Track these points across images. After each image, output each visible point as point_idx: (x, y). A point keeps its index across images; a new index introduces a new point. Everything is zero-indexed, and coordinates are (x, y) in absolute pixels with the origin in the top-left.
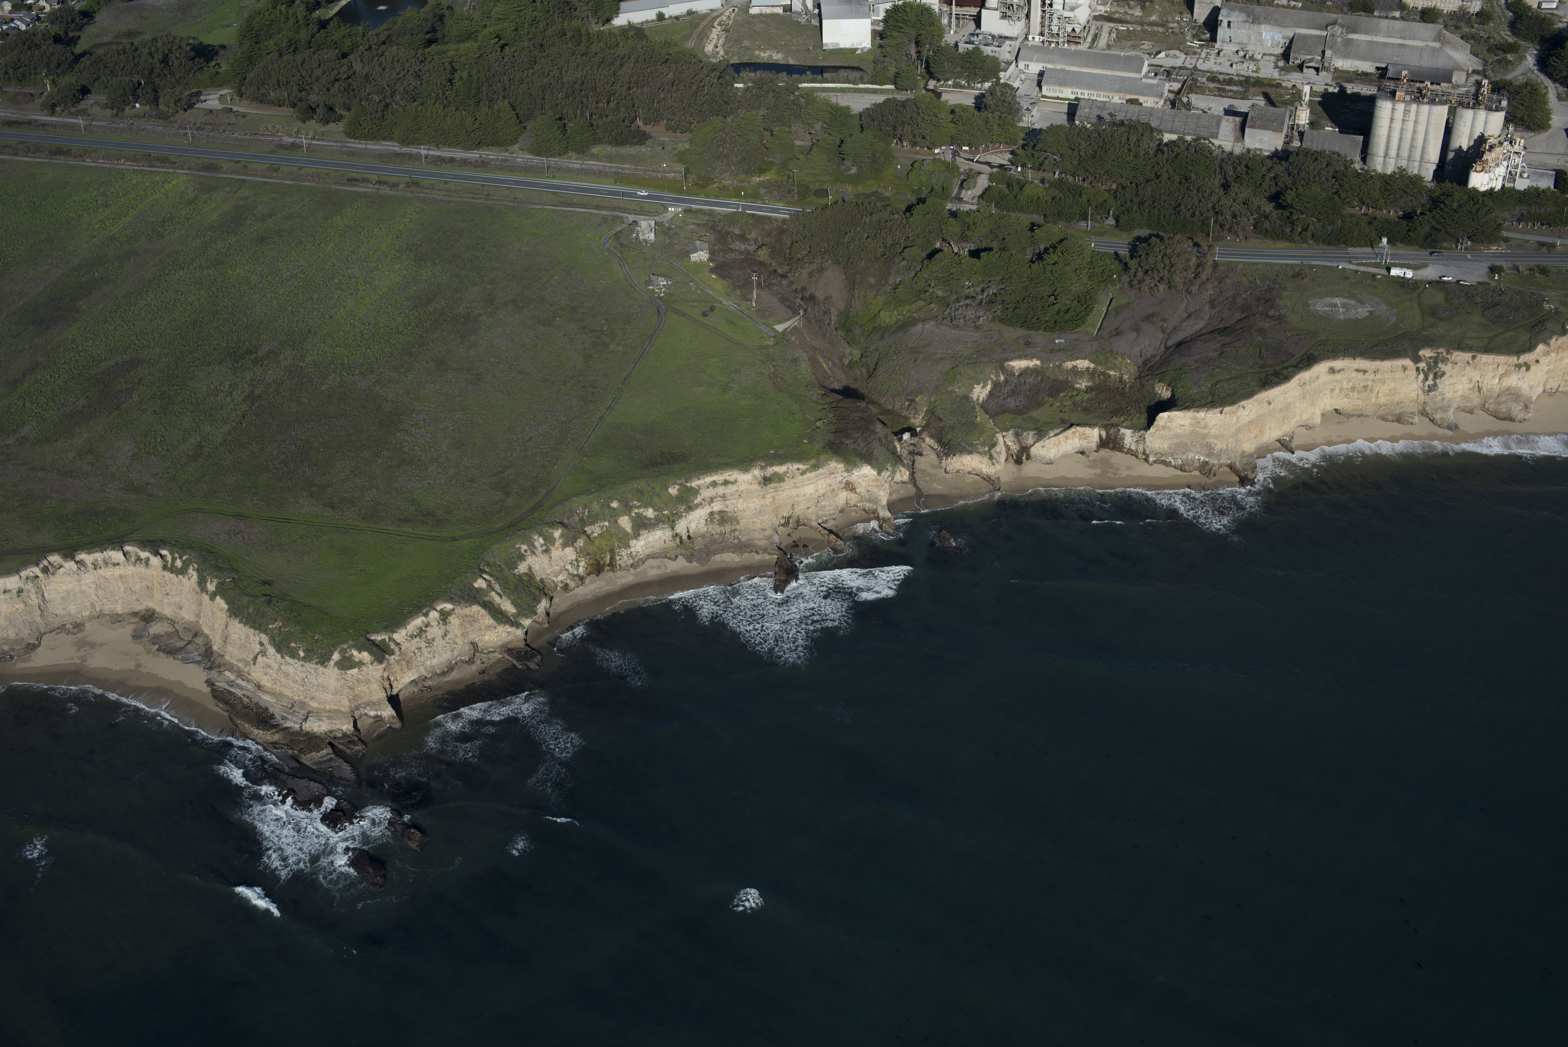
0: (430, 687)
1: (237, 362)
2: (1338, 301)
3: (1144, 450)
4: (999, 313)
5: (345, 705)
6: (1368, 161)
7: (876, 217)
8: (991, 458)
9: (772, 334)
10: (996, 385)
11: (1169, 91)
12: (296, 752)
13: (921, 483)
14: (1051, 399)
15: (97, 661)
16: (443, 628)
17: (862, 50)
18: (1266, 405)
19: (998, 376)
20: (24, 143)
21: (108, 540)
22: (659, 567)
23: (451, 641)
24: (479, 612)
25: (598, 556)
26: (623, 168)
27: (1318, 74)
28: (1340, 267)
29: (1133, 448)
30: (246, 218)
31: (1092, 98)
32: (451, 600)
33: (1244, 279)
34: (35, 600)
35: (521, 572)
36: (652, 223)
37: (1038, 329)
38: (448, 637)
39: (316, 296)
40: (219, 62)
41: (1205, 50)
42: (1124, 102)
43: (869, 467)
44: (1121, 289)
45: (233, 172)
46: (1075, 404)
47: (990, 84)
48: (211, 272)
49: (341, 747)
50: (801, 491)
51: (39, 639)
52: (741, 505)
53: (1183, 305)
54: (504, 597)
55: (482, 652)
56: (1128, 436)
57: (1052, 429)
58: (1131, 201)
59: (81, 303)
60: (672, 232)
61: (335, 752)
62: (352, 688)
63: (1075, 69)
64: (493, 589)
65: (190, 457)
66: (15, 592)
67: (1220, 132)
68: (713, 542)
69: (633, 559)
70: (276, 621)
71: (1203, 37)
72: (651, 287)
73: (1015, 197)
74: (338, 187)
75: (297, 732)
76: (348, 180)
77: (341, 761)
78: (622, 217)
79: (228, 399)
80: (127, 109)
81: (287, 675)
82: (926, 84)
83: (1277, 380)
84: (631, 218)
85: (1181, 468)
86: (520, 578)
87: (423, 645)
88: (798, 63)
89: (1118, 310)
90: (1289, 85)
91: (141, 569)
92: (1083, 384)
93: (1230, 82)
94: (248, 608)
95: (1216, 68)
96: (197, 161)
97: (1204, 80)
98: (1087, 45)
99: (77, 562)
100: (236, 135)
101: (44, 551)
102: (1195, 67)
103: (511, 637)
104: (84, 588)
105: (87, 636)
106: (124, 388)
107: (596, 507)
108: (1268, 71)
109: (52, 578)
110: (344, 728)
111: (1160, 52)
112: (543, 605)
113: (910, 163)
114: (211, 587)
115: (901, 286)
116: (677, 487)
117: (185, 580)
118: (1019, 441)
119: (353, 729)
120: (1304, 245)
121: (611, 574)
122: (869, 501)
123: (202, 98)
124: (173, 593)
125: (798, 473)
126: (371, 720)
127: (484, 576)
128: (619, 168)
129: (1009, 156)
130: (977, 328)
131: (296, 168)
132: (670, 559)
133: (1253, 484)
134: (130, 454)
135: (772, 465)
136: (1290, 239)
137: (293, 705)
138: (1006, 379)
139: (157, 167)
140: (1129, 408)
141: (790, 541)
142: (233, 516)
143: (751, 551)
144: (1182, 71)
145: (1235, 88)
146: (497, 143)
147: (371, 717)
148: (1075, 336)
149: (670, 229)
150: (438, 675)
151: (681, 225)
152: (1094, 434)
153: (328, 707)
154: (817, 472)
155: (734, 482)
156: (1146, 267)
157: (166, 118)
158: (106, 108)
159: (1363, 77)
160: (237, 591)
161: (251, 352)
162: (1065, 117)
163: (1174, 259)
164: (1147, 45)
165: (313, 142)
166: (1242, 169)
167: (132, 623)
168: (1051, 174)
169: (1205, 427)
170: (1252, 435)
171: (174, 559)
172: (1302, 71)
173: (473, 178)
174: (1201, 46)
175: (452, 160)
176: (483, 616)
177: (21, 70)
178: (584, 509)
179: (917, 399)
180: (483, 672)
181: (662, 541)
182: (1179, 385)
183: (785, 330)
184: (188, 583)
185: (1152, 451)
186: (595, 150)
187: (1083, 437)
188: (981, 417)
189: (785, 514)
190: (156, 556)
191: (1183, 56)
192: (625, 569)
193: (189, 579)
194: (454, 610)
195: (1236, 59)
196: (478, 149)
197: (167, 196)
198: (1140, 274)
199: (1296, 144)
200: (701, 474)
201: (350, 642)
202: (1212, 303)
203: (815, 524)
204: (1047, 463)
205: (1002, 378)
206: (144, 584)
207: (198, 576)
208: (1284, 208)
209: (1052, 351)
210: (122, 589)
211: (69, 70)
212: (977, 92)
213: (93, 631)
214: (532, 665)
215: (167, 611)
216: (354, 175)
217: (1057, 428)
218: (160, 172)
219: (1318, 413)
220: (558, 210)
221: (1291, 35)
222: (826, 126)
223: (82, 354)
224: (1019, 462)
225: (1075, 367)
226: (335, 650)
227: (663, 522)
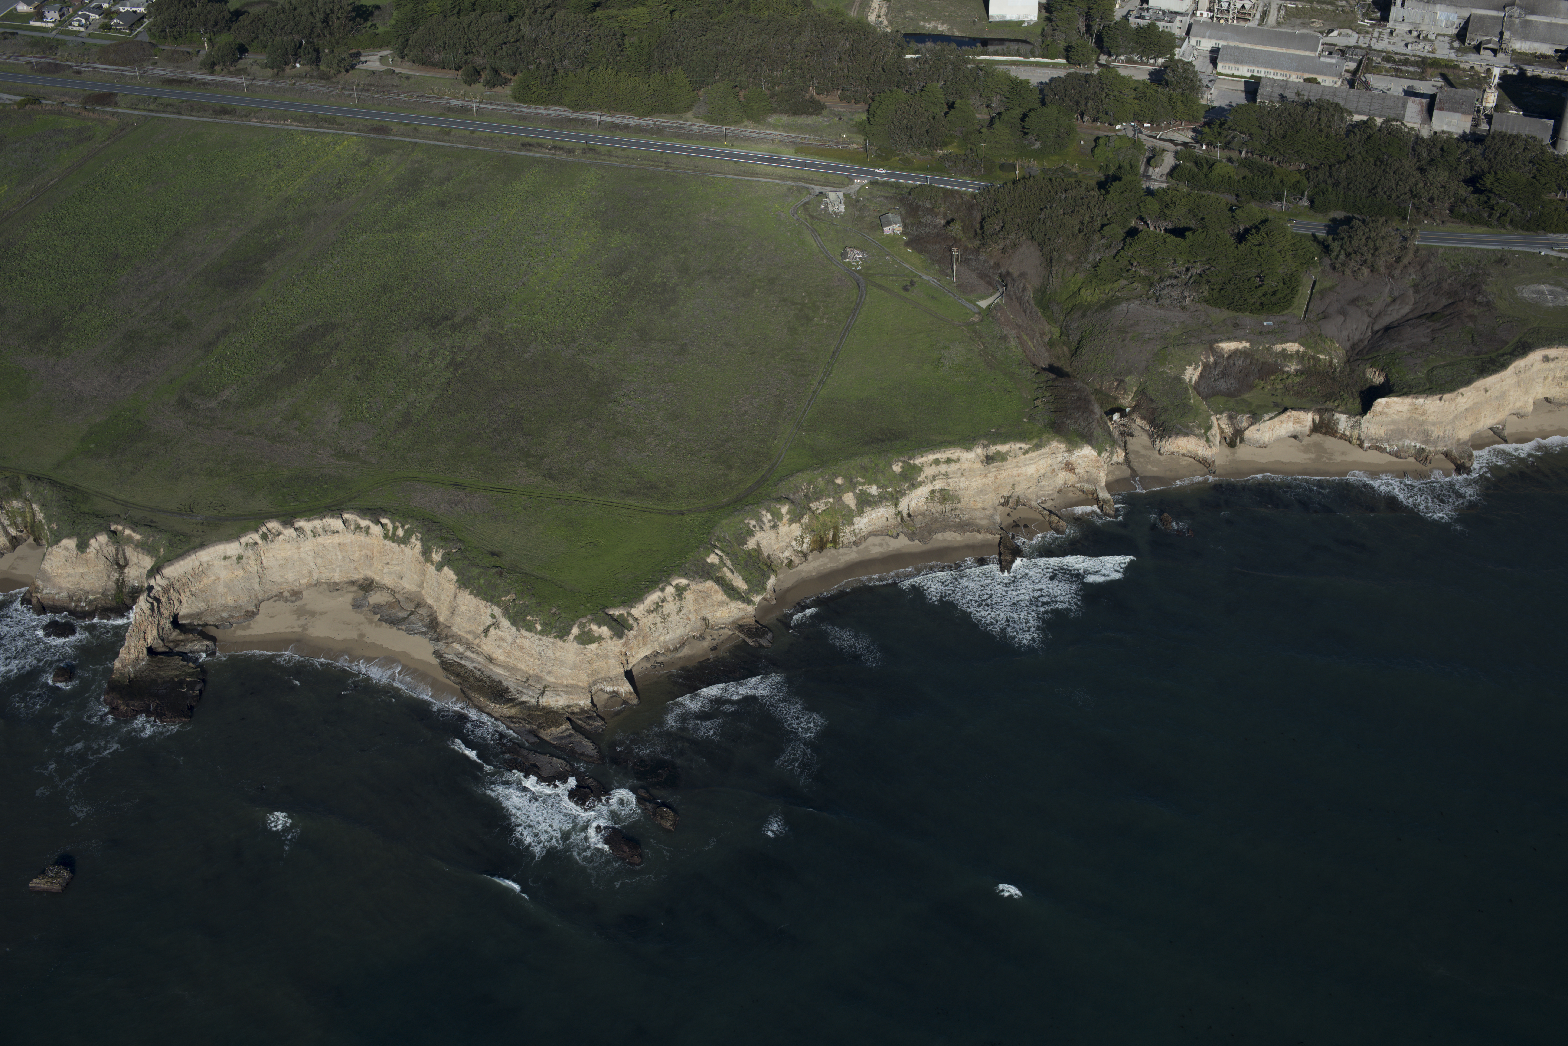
0: (662, 663)
1: (435, 328)
2: (1544, 288)
3: (1359, 436)
4: (1206, 293)
5: (584, 679)
6: (1558, 146)
7: (1071, 194)
8: (1208, 440)
9: (976, 310)
10: (1206, 366)
11: (1347, 71)
12: (535, 727)
13: (1135, 465)
14: (1262, 382)
15: (319, 630)
16: (678, 603)
17: (1029, 22)
18: (1483, 392)
19: (1207, 357)
20: (187, 101)
21: (326, 507)
22: (881, 545)
23: (684, 617)
24: (712, 587)
25: (822, 533)
26: (801, 138)
27: (1495, 56)
28: (1543, 253)
29: (1347, 433)
30: (423, 181)
31: (1269, 76)
32: (685, 575)
33: (1447, 264)
34: (253, 567)
35: (750, 548)
36: (841, 195)
37: (1245, 311)
38: (682, 612)
39: (505, 262)
40: (375, 22)
41: (1377, 30)
42: (1302, 81)
43: (1090, 448)
44: (1323, 271)
45: (403, 135)
46: (1286, 388)
47: (1163, 60)
48: (394, 236)
49: (580, 722)
50: (1023, 470)
51: (258, 606)
52: (963, 483)
53: (1387, 290)
54: (735, 573)
55: (712, 628)
56: (1343, 422)
57: (1267, 412)
58: (1325, 182)
59: (266, 265)
60: (860, 204)
61: (573, 728)
62: (591, 663)
63: (1248, 46)
64: (725, 565)
65: (399, 424)
66: (234, 558)
67: (1406, 113)
68: (934, 520)
69: (856, 536)
70: (509, 593)
71: (1374, 16)
72: (847, 260)
73: (1206, 175)
74: (513, 152)
75: (534, 706)
76: (523, 145)
77: (581, 737)
78: (807, 188)
79: (430, 366)
80: (288, 68)
81: (522, 648)
82: (1098, 59)
83: (1494, 368)
84: (817, 189)
85: (1397, 455)
86: (749, 553)
87: (659, 620)
88: (964, 35)
89: (1323, 293)
90: (1467, 66)
91: (361, 537)
92: (1292, 367)
93: (1406, 62)
94: (479, 579)
95: (1390, 48)
96: (366, 123)
97: (1379, 60)
98: (1257, 22)
99: (296, 529)
100: (402, 97)
101: (260, 518)
102: (1370, 46)
103: (742, 614)
104: (303, 555)
105: (305, 605)
106: (321, 352)
107: (821, 483)
108: (1444, 52)
109: (271, 545)
110: (582, 703)
111: (1332, 31)
112: (771, 582)
113: (1092, 138)
114: (437, 557)
115: (1102, 265)
116: (900, 464)
117: (407, 550)
118: (1233, 424)
119: (590, 704)
120: (1503, 231)
121: (833, 551)
122: (1088, 481)
123: (363, 59)
124: (394, 562)
125: (1020, 452)
126: (607, 696)
127: (716, 551)
128: (797, 138)
129: (1191, 134)
130: (1184, 308)
131: (468, 132)
132: (892, 536)
133: (1469, 471)
134: (337, 420)
135: (994, 444)
136: (1488, 224)
137: (528, 679)
138: (1215, 360)
139: (325, 128)
140: (1342, 393)
141: (1010, 520)
142: (451, 485)
143: (973, 530)
144: (1356, 50)
145: (1411, 69)
146: (671, 110)
147: (607, 692)
148: (1283, 319)
149: (858, 201)
150: (671, 651)
151: (869, 197)
152: (1308, 418)
153: (565, 682)
154: (1040, 452)
155: (958, 460)
156: (1350, 250)
157: (328, 79)
158: (266, 67)
159: (1541, 59)
160: (466, 562)
161: (446, 318)
162: (1243, 95)
163: (1379, 243)
164: (1318, 23)
165: (482, 106)
166: (1436, 152)
167: (350, 592)
168: (1237, 153)
169: (1423, 414)
170: (1468, 423)
171: (395, 528)
172: (1479, 53)
173: (651, 146)
174: (1372, 25)
175: (626, 127)
176: (716, 591)
177: (177, 28)
178: (809, 484)
179: (1127, 379)
180: (714, 649)
181: (885, 519)
182: (1393, 371)
183: (989, 306)
184: (411, 552)
185: (1367, 437)
186: (771, 119)
187: (1298, 421)
188: (1194, 399)
189: (1006, 494)
190: (377, 524)
191: (1356, 35)
192: (847, 546)
193: (412, 548)
194: (689, 585)
195: (1410, 39)
196: (651, 116)
197: (339, 157)
198: (1342, 256)
199: (1484, 127)
200: (925, 452)
201: (589, 617)
202: (1416, 287)
203: (1034, 504)
204: (1260, 447)
205: (1212, 360)
206: (363, 553)
207: (423, 546)
208: (1481, 192)
209: (1261, 333)
210: (340, 558)
211: (226, 29)
212: (1151, 68)
213: (312, 600)
214: (764, 643)
215: (387, 581)
216: (528, 140)
217: (1272, 412)
218: (329, 133)
219: (1531, 401)
220: (741, 180)
221: (1467, 15)
222: (1005, 99)
223: (274, 317)
224: (1232, 444)
225: (1284, 350)
226: (574, 624)
227: (887, 500)
